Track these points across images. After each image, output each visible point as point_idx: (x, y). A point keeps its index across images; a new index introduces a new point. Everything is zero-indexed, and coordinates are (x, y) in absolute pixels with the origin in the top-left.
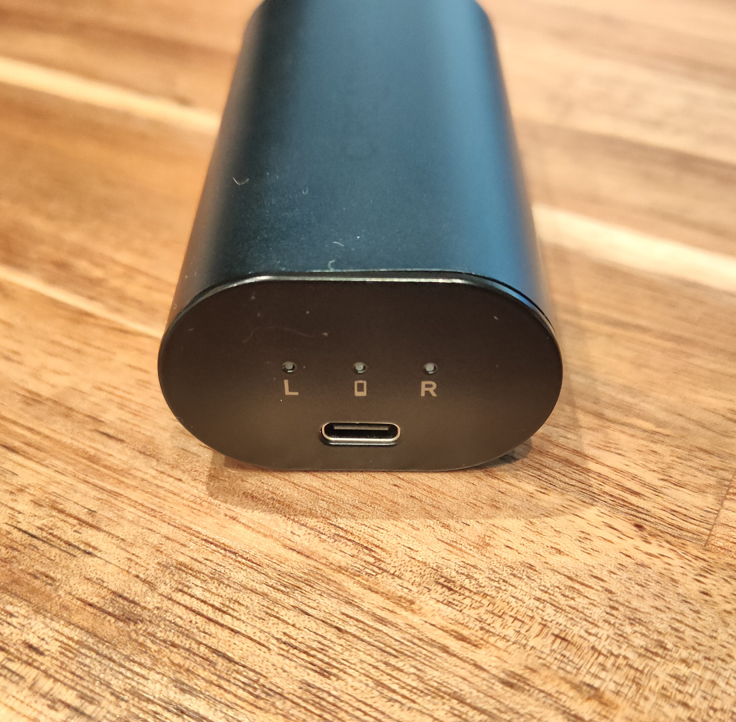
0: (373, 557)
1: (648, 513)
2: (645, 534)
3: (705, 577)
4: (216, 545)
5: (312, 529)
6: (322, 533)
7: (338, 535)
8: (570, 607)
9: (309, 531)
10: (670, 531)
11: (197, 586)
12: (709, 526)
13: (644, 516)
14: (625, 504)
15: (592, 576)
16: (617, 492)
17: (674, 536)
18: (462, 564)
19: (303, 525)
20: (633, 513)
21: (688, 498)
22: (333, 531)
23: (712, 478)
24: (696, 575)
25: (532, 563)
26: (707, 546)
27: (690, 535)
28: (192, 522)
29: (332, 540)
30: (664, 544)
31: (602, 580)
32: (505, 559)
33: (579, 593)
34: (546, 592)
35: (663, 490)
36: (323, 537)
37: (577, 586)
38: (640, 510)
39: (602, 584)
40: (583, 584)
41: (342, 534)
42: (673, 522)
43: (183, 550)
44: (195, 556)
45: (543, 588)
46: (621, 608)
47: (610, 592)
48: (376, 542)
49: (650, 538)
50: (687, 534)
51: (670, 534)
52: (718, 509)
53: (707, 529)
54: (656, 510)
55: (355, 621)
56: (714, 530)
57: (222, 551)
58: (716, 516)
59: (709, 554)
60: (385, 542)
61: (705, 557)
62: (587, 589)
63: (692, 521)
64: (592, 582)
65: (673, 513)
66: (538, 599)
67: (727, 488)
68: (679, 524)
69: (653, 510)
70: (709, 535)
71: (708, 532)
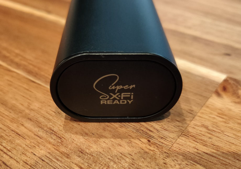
0: (61, 140)
1: (153, 137)
2: (150, 143)
3: (166, 158)
4: (14, 132)
5: (45, 130)
6: (47, 132)
7: (52, 133)
8: (119, 162)
9: (44, 131)
10: (159, 143)
11: (4, 143)
12: (172, 143)
13: (152, 138)
14: (147, 134)
15: (129, 154)
16: (145, 130)
17: (160, 145)
18: (88, 146)
19: (42, 129)
20: (148, 137)
21: (168, 134)
22: (51, 132)
23: (178, 129)
24: (164, 158)
25: (110, 148)
26: (170, 149)
27: (165, 145)
28: (10, 125)
29: (50, 134)
30: (156, 147)
31: (132, 156)
32: (102, 145)
33: (123, 158)
34: (112, 157)
35: (160, 131)
36: (48, 133)
37: (123, 156)
38: (151, 136)
39: (131, 156)
40: (125, 156)
41: (53, 133)
42: (161, 141)
43: (4, 132)
44: (7, 134)
45: (112, 156)
46: (136, 165)
47: (133, 159)
48: (63, 136)
49: (151, 145)
50: (164, 145)
51: (159, 145)
52: (177, 138)
53: (172, 144)
54: (156, 137)
55: (49, 159)
56: (174, 145)
57: (16, 134)
58: (175, 140)
59: (170, 152)
60: (66, 136)
61: (168, 153)
62: (126, 158)
63: (167, 141)
64: (128, 156)
65: (162, 138)
66: (109, 159)
67: (182, 133)
68: (163, 142)
69: (155, 137)
70: (172, 146)
71: (172, 145)
